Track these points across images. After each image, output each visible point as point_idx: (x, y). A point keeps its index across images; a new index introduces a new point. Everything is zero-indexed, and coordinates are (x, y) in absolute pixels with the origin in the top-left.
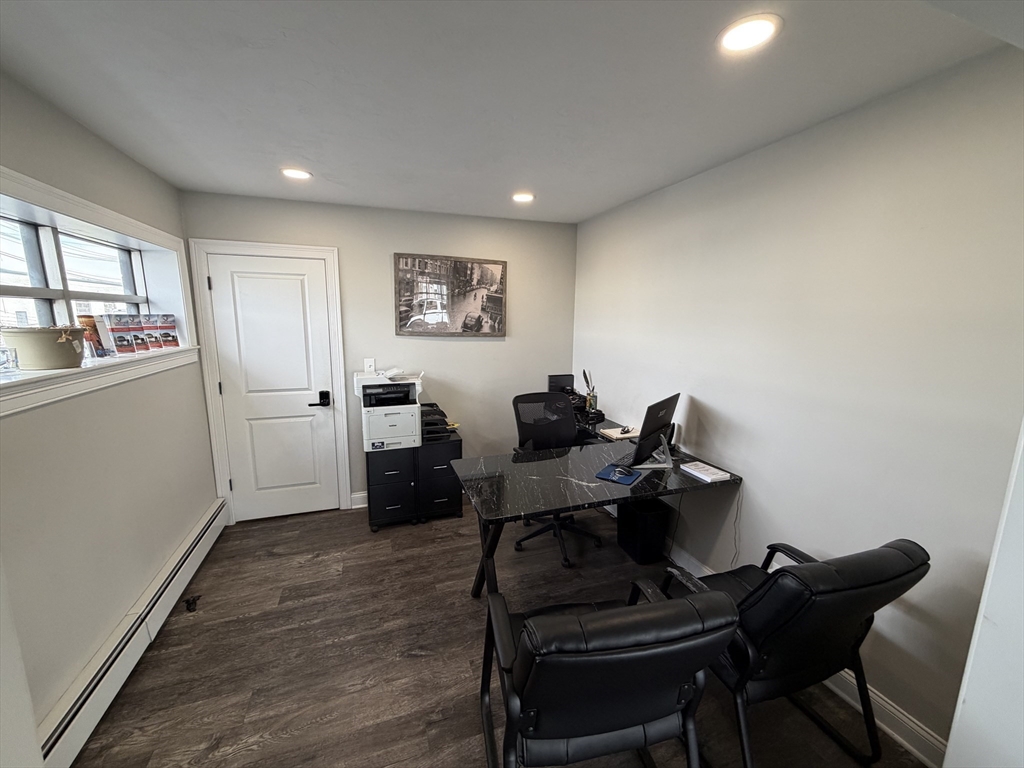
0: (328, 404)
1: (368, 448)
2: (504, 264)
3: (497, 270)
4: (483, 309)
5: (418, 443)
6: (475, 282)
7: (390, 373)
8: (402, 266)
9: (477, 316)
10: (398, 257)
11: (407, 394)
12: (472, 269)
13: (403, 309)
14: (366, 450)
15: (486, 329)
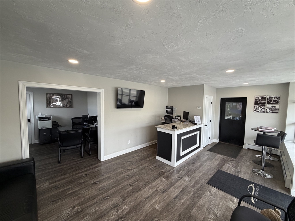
0: (29, 122)
1: (39, 128)
2: (72, 95)
3: (70, 96)
4: (67, 103)
5: (51, 127)
6: (65, 98)
7: (45, 115)
8: (48, 95)
9: (66, 104)
10: (47, 94)
11: (49, 118)
12: (64, 96)
13: (48, 103)
14: (39, 129)
15: (68, 107)
